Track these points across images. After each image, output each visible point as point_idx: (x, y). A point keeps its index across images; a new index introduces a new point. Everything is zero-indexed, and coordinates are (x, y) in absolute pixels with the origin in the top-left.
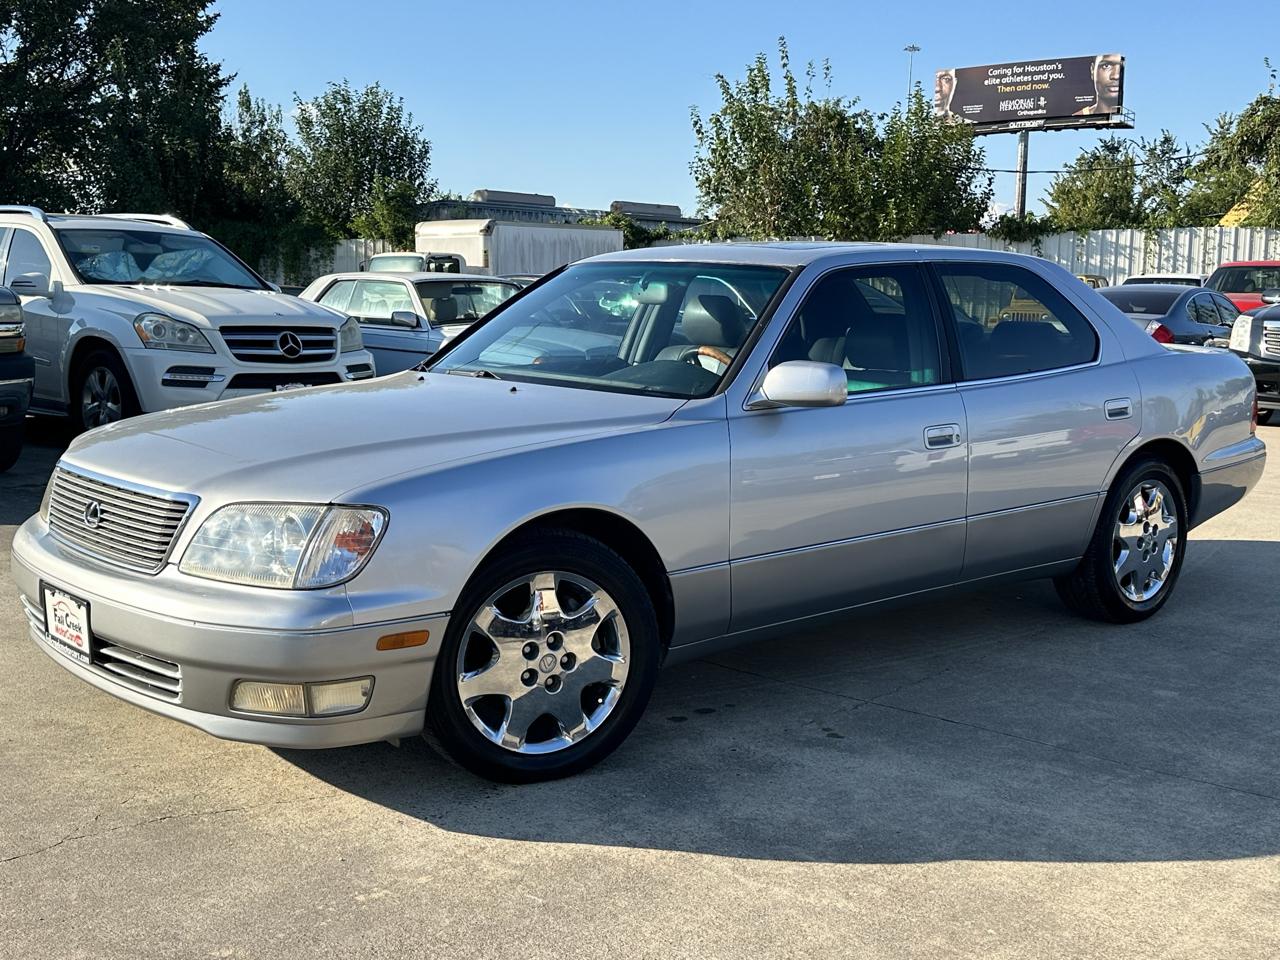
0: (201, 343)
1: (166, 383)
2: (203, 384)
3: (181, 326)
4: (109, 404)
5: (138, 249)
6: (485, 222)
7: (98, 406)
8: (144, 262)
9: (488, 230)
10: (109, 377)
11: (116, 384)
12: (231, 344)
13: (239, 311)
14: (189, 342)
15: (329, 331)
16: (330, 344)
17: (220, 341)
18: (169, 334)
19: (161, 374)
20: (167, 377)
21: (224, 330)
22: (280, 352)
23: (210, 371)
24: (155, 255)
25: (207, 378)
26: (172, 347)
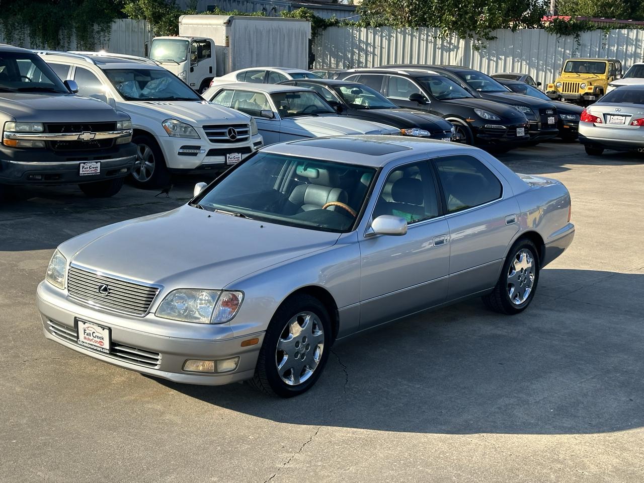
0: (194, 134)
1: (180, 154)
2: (195, 154)
3: (184, 125)
4: (147, 163)
5: (141, 79)
6: (227, 18)
7: (140, 163)
8: (142, 85)
9: (229, 23)
10: (147, 149)
11: (152, 153)
12: (208, 134)
13: (209, 118)
14: (187, 133)
15: (245, 126)
16: (246, 132)
17: (202, 132)
18: (178, 129)
19: (178, 149)
20: (181, 151)
21: (205, 127)
22: (227, 138)
23: (198, 148)
24: (148, 82)
25: (198, 151)
26: (182, 136)
